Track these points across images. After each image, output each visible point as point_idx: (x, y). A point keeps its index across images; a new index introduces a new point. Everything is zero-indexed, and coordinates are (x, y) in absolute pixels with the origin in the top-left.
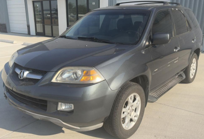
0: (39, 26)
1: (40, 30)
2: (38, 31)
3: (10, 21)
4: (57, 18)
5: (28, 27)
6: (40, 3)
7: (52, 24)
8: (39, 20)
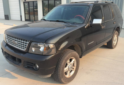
0: (27, 16)
1: (27, 18)
2: (26, 19)
3: (11, 14)
4: (37, 11)
5: (21, 16)
6: (28, 3)
7: (34, 14)
8: (27, 12)
